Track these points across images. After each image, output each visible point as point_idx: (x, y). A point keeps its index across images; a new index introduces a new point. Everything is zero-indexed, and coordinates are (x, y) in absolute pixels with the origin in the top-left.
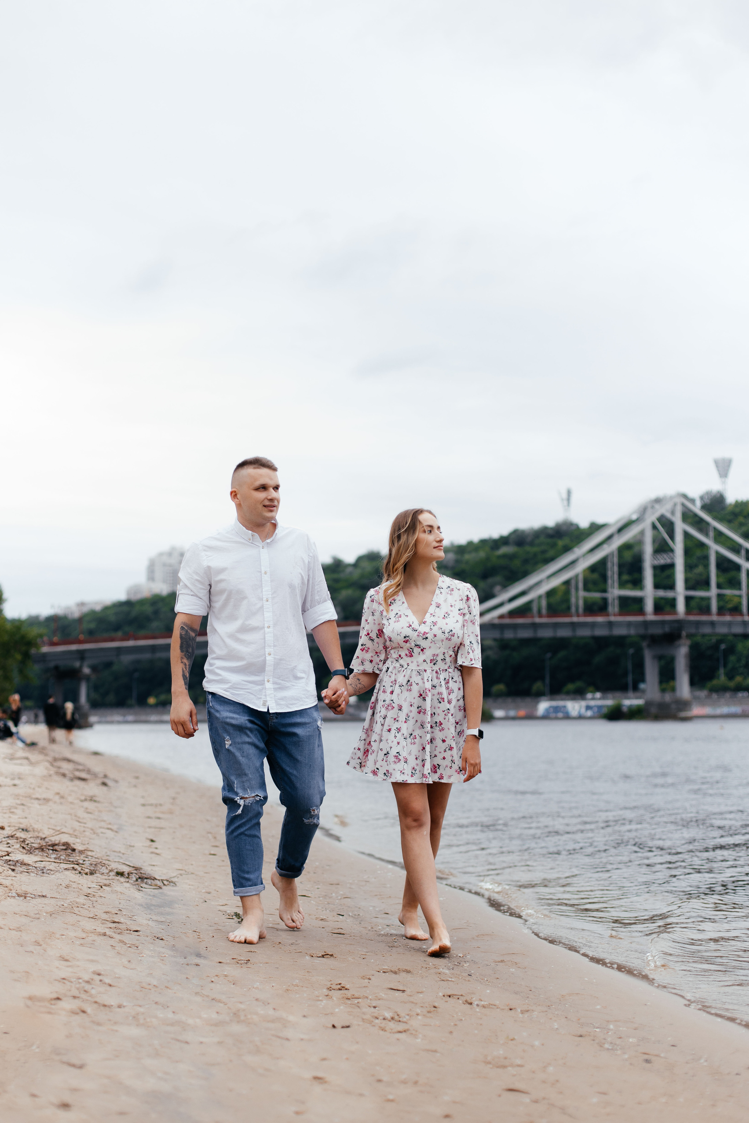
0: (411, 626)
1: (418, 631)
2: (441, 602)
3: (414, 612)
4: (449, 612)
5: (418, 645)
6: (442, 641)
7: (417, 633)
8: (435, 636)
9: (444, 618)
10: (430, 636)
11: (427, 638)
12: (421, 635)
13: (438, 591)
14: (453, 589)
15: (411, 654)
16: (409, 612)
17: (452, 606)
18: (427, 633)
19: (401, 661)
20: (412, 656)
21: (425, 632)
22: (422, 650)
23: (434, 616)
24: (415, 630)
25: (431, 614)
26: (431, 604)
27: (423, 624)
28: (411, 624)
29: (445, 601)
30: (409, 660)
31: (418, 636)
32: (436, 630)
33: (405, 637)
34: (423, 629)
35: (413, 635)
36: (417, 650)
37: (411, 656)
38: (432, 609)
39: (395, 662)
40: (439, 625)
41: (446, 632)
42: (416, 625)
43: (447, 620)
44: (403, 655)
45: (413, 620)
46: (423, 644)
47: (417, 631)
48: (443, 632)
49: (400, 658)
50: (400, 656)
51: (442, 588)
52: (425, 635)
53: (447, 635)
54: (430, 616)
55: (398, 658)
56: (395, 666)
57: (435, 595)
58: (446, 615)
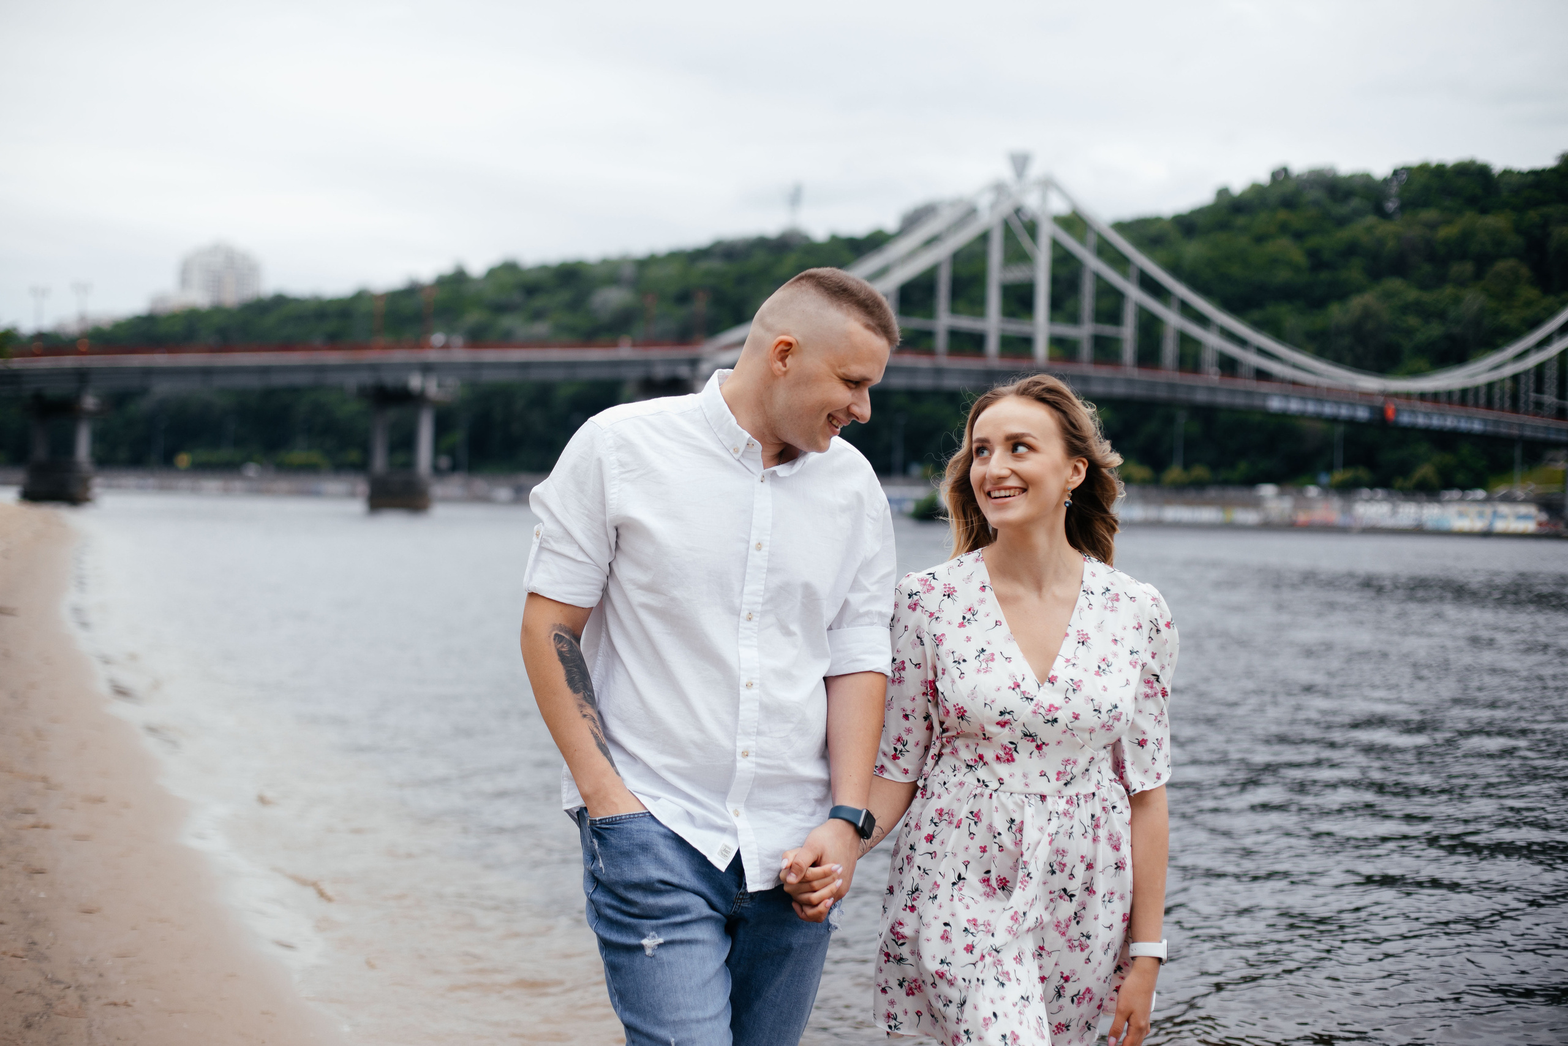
0: (1019, 686)
1: (1034, 702)
2: (1090, 630)
3: (1027, 652)
4: (1110, 659)
5: (1030, 736)
6: (1092, 731)
7: (1031, 706)
8: (1076, 717)
9: (1097, 673)
10: (1063, 716)
11: (1055, 720)
12: (1042, 711)
13: (1082, 601)
14: (1117, 595)
15: (1011, 755)
16: (1014, 650)
17: (1115, 641)
18: (1057, 709)
19: (982, 773)
20: (1013, 760)
21: (1051, 706)
22: (1039, 747)
23: (1074, 665)
24: (1027, 698)
25: (1068, 661)
26: (1067, 635)
27: (1047, 685)
28: (1019, 681)
29: (1100, 626)
30: (1002, 770)
31: (1035, 712)
32: (1078, 702)
33: (1002, 713)
34: (1047, 696)
35: (1023, 712)
36: (1025, 747)
37: (1010, 760)
38: (1068, 647)
39: (964, 770)
40: (1087, 690)
41: (1104, 711)
42: (1030, 685)
43: (1104, 680)
44: (989, 756)
45: (1023, 669)
46: (1045, 733)
47: (1032, 699)
48: (1095, 710)
49: (981, 763)
50: (981, 757)
51: (1092, 593)
52: (1052, 713)
53: (1104, 717)
54: (1066, 664)
55: (976, 761)
56: (964, 779)
57: (1076, 611)
58: (1103, 666)
